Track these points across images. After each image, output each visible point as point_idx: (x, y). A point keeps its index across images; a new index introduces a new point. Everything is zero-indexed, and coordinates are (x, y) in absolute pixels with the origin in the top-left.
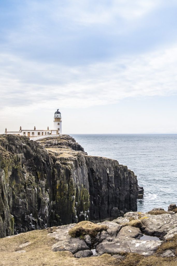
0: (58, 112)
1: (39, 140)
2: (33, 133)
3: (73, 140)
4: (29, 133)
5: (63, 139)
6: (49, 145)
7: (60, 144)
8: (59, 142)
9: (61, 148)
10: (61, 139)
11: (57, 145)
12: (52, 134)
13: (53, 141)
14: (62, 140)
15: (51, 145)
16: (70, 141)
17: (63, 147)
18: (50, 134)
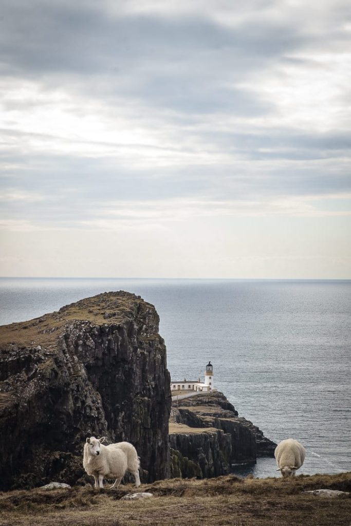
0: (210, 365)
1: (190, 397)
2: (183, 386)
3: (224, 398)
4: (179, 386)
5: (214, 396)
6: (199, 402)
7: (210, 402)
8: (210, 400)
9: (211, 406)
10: (212, 396)
11: (208, 403)
12: (203, 390)
13: (204, 399)
14: (213, 398)
15: (202, 403)
16: (220, 399)
17: (214, 406)
18: (201, 390)
